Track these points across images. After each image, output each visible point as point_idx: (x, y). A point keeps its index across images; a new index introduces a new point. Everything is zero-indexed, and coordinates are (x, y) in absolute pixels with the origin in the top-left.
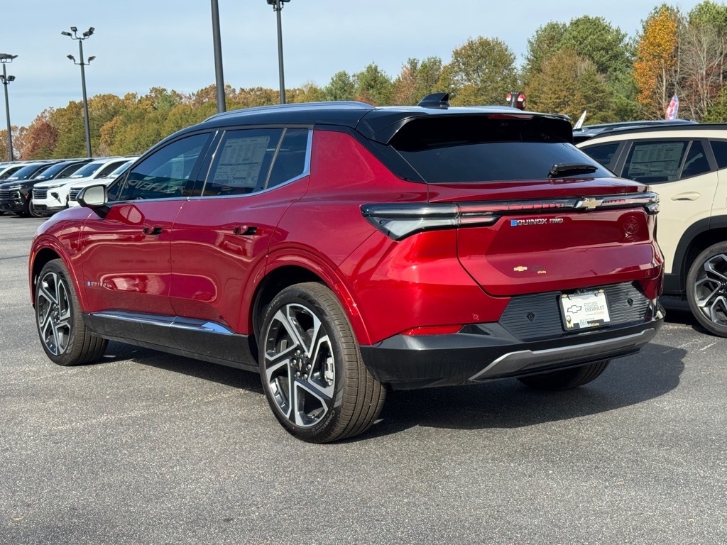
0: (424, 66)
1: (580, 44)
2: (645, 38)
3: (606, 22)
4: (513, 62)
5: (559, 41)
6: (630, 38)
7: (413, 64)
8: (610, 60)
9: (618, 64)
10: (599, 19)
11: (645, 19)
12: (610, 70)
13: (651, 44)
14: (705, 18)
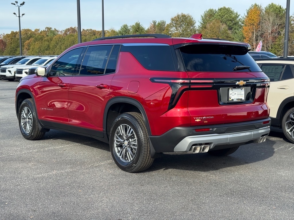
0: (159, 24)
1: (222, 18)
2: (247, 17)
3: (232, 10)
4: (195, 24)
5: (213, 16)
6: (242, 17)
7: (155, 23)
8: (233, 25)
9: (236, 27)
10: (229, 8)
11: (248, 9)
12: (233, 29)
13: (250, 19)
14: (271, 10)
